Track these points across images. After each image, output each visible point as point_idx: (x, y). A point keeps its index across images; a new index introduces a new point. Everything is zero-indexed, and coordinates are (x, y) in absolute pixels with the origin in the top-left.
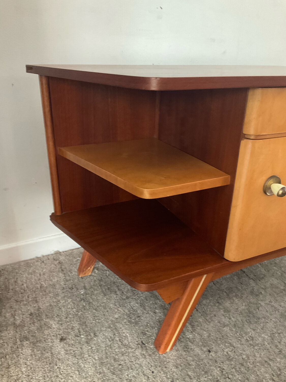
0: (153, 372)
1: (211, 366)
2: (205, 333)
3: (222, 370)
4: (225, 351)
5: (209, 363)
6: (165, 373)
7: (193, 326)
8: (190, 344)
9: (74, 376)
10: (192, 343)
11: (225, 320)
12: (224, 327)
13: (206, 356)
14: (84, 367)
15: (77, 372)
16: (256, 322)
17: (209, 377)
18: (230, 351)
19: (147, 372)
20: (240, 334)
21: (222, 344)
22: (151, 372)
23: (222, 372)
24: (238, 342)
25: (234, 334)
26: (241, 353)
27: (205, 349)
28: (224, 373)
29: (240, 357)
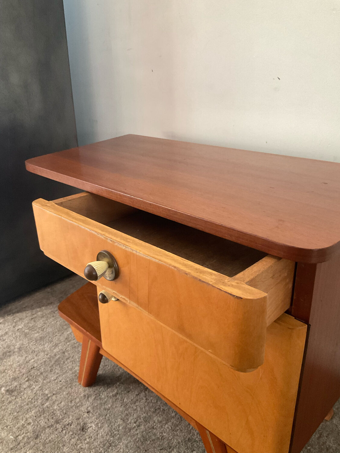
0: (60, 381)
1: (73, 416)
2: (110, 406)
3: (70, 424)
4: (92, 424)
5: (75, 414)
6: (61, 388)
7: (115, 395)
8: (93, 397)
9: (51, 344)
10: (94, 399)
11: (131, 419)
12: (121, 419)
13: (82, 411)
14: (59, 346)
15: (54, 344)
16: (139, 447)
17: (61, 416)
18: (92, 428)
19: (60, 379)
20: (116, 434)
21: (99, 421)
22: (61, 380)
23: (68, 425)
24: (105, 433)
25: (114, 429)
26: (91, 437)
27: (89, 408)
28: (67, 426)
29: (87, 437)
